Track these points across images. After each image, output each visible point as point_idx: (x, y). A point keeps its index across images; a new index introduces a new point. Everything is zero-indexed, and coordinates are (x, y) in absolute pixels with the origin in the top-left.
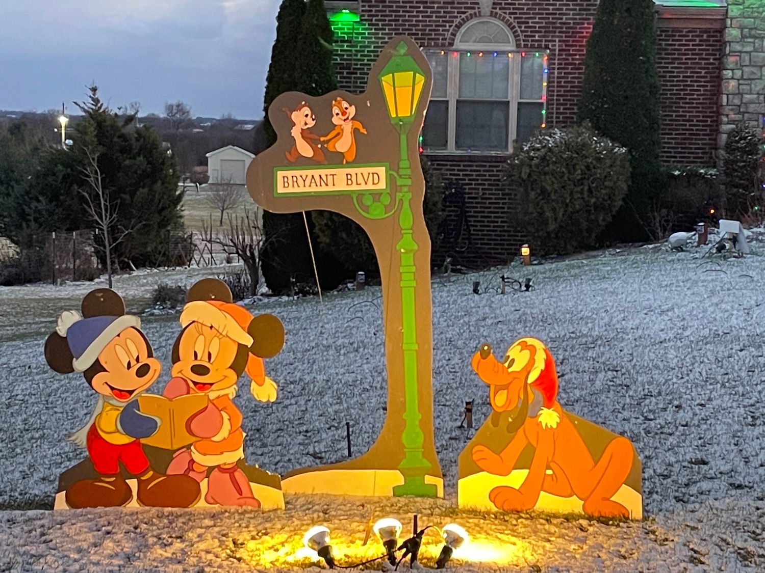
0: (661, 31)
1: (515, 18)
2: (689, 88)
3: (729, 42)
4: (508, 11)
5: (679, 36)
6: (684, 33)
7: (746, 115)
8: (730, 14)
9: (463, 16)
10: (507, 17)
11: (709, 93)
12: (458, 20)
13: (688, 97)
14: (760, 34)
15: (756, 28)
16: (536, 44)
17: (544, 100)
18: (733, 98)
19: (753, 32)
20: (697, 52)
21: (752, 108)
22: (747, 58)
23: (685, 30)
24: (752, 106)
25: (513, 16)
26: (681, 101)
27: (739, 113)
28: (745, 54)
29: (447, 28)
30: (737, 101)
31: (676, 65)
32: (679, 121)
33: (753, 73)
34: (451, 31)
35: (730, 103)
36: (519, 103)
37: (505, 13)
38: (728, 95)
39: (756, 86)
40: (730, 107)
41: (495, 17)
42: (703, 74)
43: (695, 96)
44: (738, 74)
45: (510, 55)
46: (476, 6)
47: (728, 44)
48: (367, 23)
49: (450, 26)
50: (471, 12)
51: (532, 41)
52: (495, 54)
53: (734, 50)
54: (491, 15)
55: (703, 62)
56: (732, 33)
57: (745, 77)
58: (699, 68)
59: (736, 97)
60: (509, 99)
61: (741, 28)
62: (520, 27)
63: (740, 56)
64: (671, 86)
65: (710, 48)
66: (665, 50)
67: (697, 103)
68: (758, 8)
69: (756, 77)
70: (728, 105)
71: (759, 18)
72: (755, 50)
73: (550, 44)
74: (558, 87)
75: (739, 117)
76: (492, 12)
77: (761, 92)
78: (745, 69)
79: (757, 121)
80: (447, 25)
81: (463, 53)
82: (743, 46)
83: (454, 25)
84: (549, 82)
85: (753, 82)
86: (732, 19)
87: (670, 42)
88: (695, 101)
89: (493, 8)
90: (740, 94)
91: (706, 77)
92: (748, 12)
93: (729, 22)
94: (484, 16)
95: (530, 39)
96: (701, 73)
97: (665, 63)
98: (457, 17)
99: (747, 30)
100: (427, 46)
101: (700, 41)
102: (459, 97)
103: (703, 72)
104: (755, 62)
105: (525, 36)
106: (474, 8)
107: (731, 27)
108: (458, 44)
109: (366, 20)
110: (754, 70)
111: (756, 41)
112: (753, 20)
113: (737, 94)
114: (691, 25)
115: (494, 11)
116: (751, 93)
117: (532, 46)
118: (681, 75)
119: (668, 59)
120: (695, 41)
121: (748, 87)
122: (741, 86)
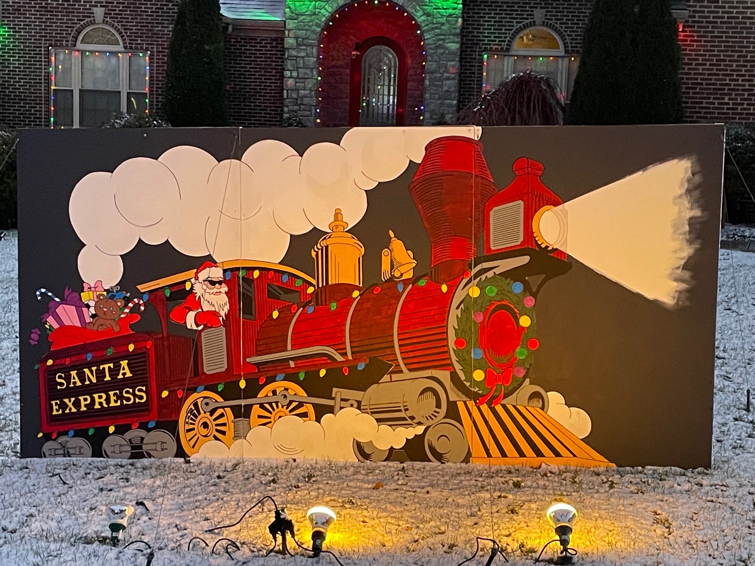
0: (241, 39)
1: (122, 25)
2: (263, 84)
3: (288, 49)
4: (116, 20)
5: (255, 43)
6: (258, 41)
7: (302, 106)
8: (288, 27)
9: (82, 23)
10: (116, 24)
11: (279, 88)
12: (78, 25)
13: (263, 91)
14: (310, 43)
15: (307, 38)
16: (139, 46)
17: (147, 90)
18: (291, 93)
19: (305, 41)
20: (268, 56)
21: (306, 101)
22: (301, 62)
23: (259, 38)
24: (305, 99)
25: (120, 24)
26: (258, 95)
27: (296, 104)
28: (300, 59)
29: (70, 32)
30: (294, 96)
31: (253, 66)
32: (256, 110)
33: (305, 74)
34: (72, 35)
35: (289, 97)
36: (128, 93)
37: (114, 21)
38: (287, 90)
39: (308, 84)
40: (289, 100)
41: (107, 24)
42: (273, 74)
43: (268, 91)
44: (295, 74)
45: (119, 54)
46: (92, 15)
47: (287, 50)
48: (7, 27)
49: (72, 31)
50: (87, 19)
51: (136, 44)
52: (108, 54)
53: (291, 55)
54: (103, 23)
55: (274, 64)
56: (290, 42)
57: (300, 77)
58: (270, 69)
59: (294, 92)
60: (121, 89)
61: (296, 38)
62: (126, 33)
63: (296, 60)
64: (250, 82)
65: (279, 53)
66: (244, 53)
67: (270, 96)
68: (308, 22)
69: (309, 77)
70: (288, 98)
71: (309, 30)
72: (307, 56)
73: (150, 47)
74: (156, 81)
75: (296, 108)
76: (104, 20)
77: (313, 89)
78: (300, 70)
79: (310, 111)
80: (69, 29)
81: (83, 52)
82: (298, 52)
83: (75, 30)
84: (150, 77)
85: (307, 80)
86: (289, 30)
87: (248, 48)
88: (268, 95)
89: (104, 17)
90: (297, 90)
91: (276, 76)
92: (301, 25)
93: (287, 32)
94: (99, 24)
95: (134, 42)
96: (272, 72)
97: (245, 64)
98: (76, 24)
99: (301, 39)
100: (55, 46)
101: (271, 47)
102: (82, 87)
103: (274, 71)
104: (307, 65)
105: (130, 40)
106: (90, 17)
107: (289, 37)
108: (79, 45)
109: (5, 24)
110: (308, 71)
111: (308, 48)
112: (304, 32)
113: (294, 90)
114: (264, 35)
115: (106, 19)
116: (305, 89)
117: (136, 48)
118: (257, 74)
119: (247, 61)
120: (267, 47)
121: (303, 85)
122: (297, 84)
